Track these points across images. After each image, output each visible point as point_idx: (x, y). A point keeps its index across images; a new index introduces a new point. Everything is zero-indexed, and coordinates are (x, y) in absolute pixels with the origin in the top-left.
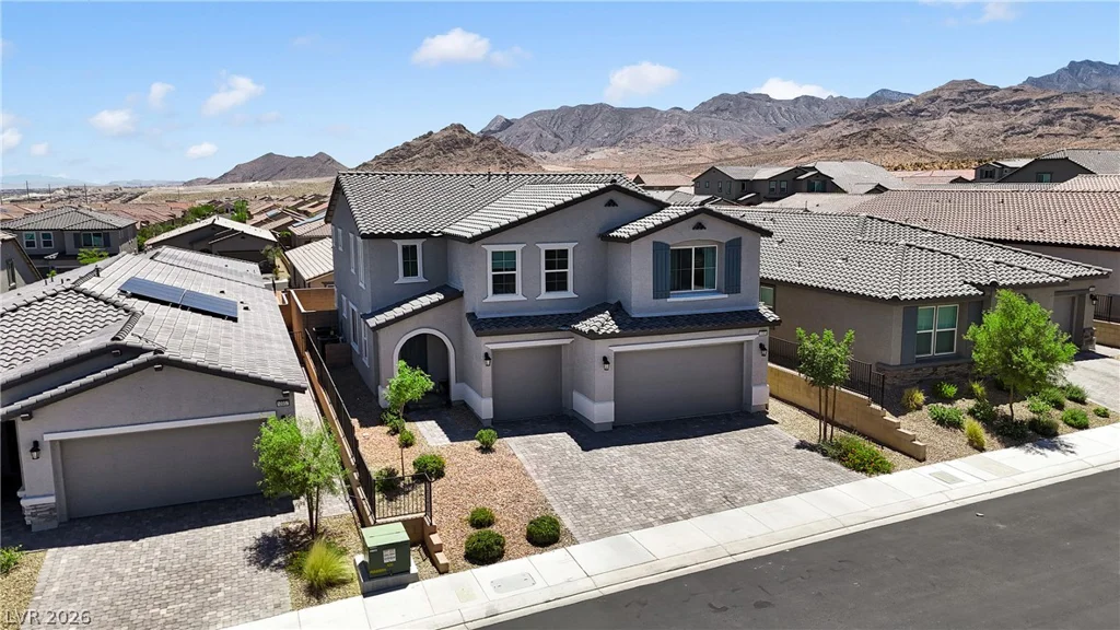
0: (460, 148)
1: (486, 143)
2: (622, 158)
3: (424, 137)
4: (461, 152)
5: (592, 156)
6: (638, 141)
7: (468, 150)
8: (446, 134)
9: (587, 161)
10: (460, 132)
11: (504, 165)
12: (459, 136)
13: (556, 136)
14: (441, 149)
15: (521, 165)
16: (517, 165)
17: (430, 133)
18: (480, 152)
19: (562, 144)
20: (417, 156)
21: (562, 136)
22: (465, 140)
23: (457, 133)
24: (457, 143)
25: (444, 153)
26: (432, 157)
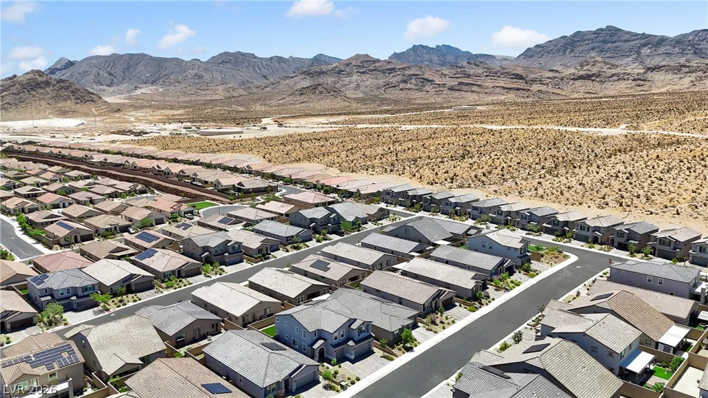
0: (41, 88)
1: (62, 84)
2: (162, 94)
3: (10, 78)
4: (42, 91)
5: (141, 91)
6: (173, 81)
7: (48, 89)
8: (28, 77)
9: (138, 95)
10: (40, 76)
11: (79, 101)
12: (40, 79)
13: (110, 74)
14: (26, 89)
15: (91, 101)
16: (88, 101)
17: (15, 76)
18: (58, 91)
19: (115, 80)
20: (5, 93)
21: (115, 75)
22: (44, 82)
23: (37, 77)
24: (38, 84)
25: (28, 91)
26: (18, 95)
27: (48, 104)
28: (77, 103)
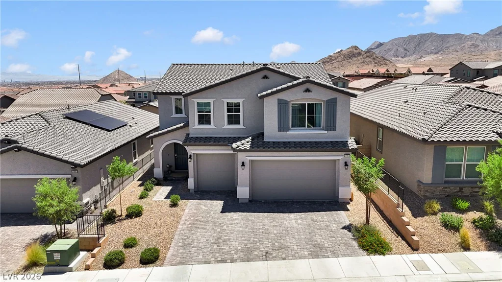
0: (355, 57)
1: (368, 54)
2: (440, 60)
3: (339, 52)
4: (355, 59)
5: (424, 59)
6: (451, 51)
7: (359, 58)
8: (349, 50)
9: (421, 62)
10: (356, 49)
11: (376, 65)
12: (355, 51)
13: (405, 50)
14: (346, 58)
15: (384, 64)
17: (342, 51)
18: (365, 58)
19: (408, 53)
20: (334, 61)
21: (408, 50)
22: (358, 53)
23: (354, 50)
24: (354, 55)
25: (347, 59)
26: (341, 61)
27: (358, 67)
28: (375, 66)
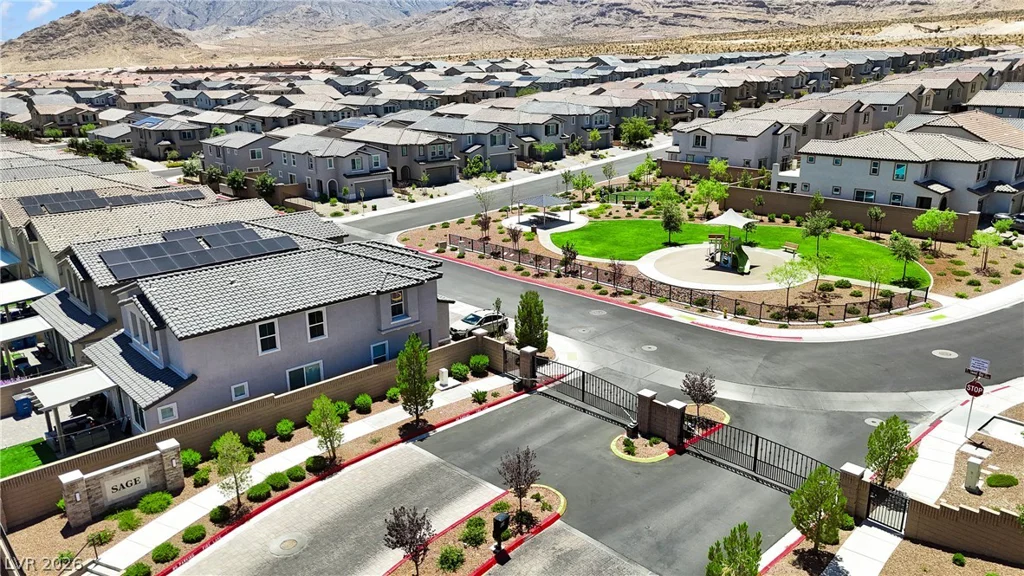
0: (114, 27)
1: (139, 23)
2: (265, 38)
3: (72, 16)
4: (115, 31)
5: (235, 34)
6: (277, 20)
7: (122, 29)
8: (95, 13)
9: (230, 40)
10: (111, 11)
11: (162, 44)
12: (111, 16)
13: (189, 13)
14: (93, 28)
15: (178, 44)
16: (175, 44)
17: (78, 12)
18: (135, 31)
19: (197, 21)
20: (69, 35)
21: (195, 13)
22: (117, 20)
23: (107, 13)
24: (109, 22)
25: (98, 32)
26: (86, 36)
27: (125, 48)
28: (161, 47)
